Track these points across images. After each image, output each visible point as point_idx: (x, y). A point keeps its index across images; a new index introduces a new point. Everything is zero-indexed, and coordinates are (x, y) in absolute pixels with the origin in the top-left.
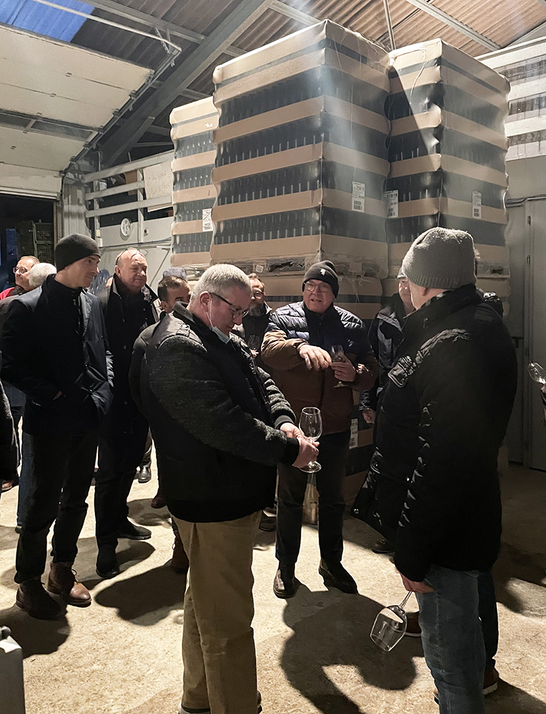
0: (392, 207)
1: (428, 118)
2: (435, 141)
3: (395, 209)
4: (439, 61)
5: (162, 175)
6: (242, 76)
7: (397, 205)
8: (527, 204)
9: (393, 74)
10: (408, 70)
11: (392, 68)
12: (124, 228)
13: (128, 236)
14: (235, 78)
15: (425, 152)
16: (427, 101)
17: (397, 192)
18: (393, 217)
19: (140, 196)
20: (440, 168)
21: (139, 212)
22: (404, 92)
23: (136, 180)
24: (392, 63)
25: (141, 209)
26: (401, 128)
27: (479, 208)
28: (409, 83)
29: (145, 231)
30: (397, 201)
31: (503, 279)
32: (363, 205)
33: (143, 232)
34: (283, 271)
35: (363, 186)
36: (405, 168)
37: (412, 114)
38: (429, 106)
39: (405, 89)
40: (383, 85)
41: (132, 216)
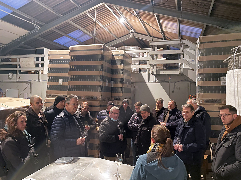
0: (112, 84)
1: (121, 67)
2: (122, 72)
3: (113, 85)
4: (123, 55)
5: (28, 61)
6: (78, 51)
7: (113, 84)
8: (134, 83)
9: (113, 55)
10: (116, 55)
11: (112, 54)
12: (10, 75)
13: (12, 78)
14: (76, 51)
15: (120, 74)
16: (120, 63)
17: (113, 81)
18: (112, 87)
19: (18, 66)
20: (123, 78)
21: (17, 71)
22: (115, 60)
23: (16, 61)
24: (112, 53)
25: (18, 70)
26: (114, 67)
27: (128, 85)
28: (116, 58)
29: (19, 77)
30: (113, 83)
31: (130, 100)
32: (108, 85)
33: (18, 78)
34: (91, 99)
35: (108, 80)
36: (115, 76)
37: (117, 65)
38: (121, 64)
39: (115, 59)
40: (110, 57)
41: (14, 72)
